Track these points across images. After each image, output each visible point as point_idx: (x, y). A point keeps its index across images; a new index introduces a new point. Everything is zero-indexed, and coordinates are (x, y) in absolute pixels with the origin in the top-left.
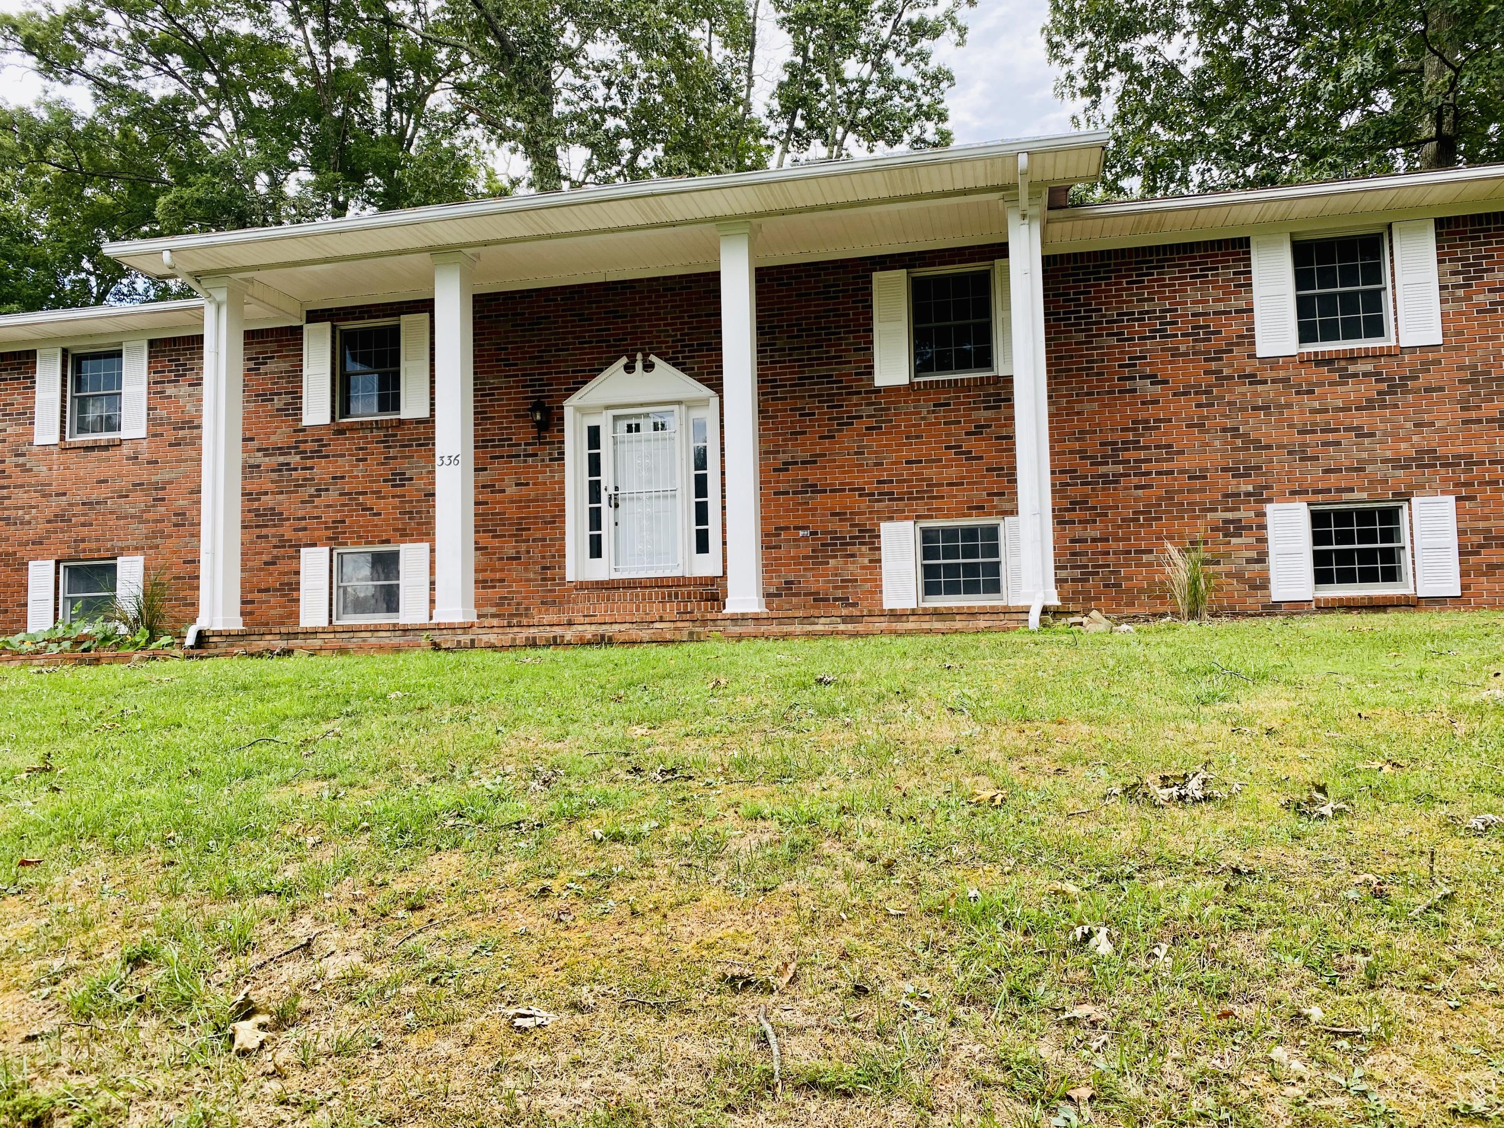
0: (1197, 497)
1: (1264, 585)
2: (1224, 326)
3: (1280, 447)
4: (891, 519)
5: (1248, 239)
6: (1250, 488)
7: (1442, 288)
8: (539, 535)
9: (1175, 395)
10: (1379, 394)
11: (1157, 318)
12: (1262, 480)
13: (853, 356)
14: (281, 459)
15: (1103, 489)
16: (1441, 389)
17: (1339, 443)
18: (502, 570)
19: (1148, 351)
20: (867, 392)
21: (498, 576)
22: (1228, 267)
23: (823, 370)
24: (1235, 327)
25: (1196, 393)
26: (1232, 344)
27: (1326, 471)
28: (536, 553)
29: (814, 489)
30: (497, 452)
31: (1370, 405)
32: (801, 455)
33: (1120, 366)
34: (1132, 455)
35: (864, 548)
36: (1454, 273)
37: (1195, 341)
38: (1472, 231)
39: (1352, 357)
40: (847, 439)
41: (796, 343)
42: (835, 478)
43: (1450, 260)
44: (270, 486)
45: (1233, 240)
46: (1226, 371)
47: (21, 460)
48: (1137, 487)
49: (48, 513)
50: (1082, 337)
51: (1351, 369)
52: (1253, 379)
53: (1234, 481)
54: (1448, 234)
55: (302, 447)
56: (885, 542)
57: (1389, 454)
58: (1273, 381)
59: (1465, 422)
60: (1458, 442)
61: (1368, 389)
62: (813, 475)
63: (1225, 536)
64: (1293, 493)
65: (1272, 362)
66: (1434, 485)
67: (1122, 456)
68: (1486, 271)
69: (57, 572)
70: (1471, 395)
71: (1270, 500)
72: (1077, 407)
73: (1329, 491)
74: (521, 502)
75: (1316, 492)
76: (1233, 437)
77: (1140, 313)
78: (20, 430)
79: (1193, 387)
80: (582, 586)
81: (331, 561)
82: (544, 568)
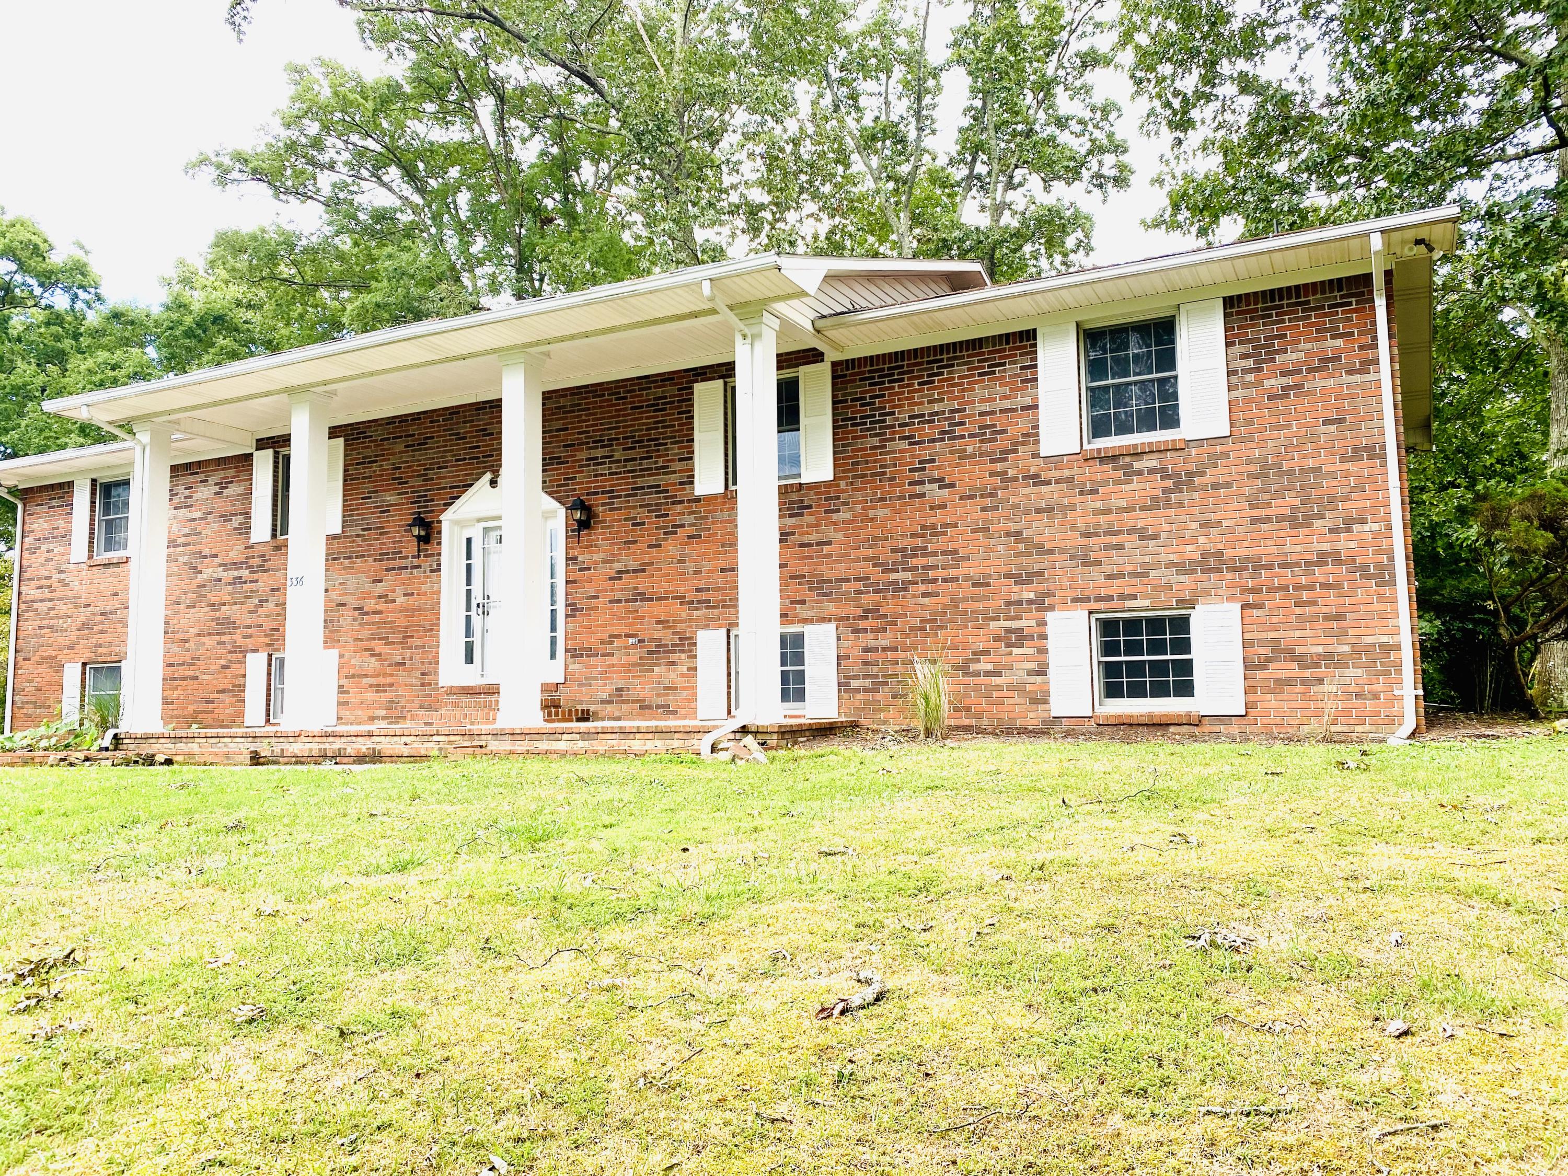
0: (980, 606)
1: (1042, 699)
2: (1010, 424)
3: (1063, 551)
4: (706, 627)
5: (1035, 331)
6: (1032, 595)
7: (1230, 373)
8: (420, 643)
9: (961, 498)
10: (1164, 492)
11: (946, 419)
12: (1043, 587)
13: (677, 466)
14: (236, 573)
15: (893, 597)
16: (1228, 485)
17: (1122, 547)
18: (391, 675)
19: (937, 454)
20: (689, 501)
21: (389, 680)
22: (1015, 362)
23: (651, 480)
24: (1022, 425)
25: (982, 496)
26: (1017, 444)
27: (1109, 577)
28: (417, 658)
29: (642, 597)
30: (391, 564)
31: (1154, 504)
32: (633, 565)
33: (911, 470)
34: (919, 561)
35: (683, 656)
36: (1245, 356)
37: (982, 441)
38: (1263, 309)
39: (1137, 454)
40: (672, 547)
41: (631, 454)
42: (661, 586)
43: (1240, 343)
44: (228, 598)
45: (1021, 333)
46: (1011, 473)
47: (63, 576)
48: (925, 595)
49: (79, 621)
50: (875, 441)
51: (1137, 465)
52: (1036, 480)
53: (1016, 588)
54: (1238, 313)
55: (251, 562)
56: (700, 650)
57: (1173, 557)
58: (1057, 482)
59: (1255, 521)
60: (1245, 544)
61: (1153, 487)
62: (643, 584)
63: (1008, 646)
64: (1076, 600)
65: (1056, 460)
66: (1220, 592)
67: (913, 562)
68: (1278, 352)
69: (84, 673)
70: (1260, 491)
71: (1051, 608)
72: (871, 513)
73: (1110, 598)
74: (410, 612)
75: (1099, 599)
76: (1016, 542)
77: (931, 415)
78: (62, 549)
79: (979, 490)
80: (452, 691)
81: (270, 665)
82: (423, 674)
